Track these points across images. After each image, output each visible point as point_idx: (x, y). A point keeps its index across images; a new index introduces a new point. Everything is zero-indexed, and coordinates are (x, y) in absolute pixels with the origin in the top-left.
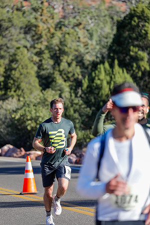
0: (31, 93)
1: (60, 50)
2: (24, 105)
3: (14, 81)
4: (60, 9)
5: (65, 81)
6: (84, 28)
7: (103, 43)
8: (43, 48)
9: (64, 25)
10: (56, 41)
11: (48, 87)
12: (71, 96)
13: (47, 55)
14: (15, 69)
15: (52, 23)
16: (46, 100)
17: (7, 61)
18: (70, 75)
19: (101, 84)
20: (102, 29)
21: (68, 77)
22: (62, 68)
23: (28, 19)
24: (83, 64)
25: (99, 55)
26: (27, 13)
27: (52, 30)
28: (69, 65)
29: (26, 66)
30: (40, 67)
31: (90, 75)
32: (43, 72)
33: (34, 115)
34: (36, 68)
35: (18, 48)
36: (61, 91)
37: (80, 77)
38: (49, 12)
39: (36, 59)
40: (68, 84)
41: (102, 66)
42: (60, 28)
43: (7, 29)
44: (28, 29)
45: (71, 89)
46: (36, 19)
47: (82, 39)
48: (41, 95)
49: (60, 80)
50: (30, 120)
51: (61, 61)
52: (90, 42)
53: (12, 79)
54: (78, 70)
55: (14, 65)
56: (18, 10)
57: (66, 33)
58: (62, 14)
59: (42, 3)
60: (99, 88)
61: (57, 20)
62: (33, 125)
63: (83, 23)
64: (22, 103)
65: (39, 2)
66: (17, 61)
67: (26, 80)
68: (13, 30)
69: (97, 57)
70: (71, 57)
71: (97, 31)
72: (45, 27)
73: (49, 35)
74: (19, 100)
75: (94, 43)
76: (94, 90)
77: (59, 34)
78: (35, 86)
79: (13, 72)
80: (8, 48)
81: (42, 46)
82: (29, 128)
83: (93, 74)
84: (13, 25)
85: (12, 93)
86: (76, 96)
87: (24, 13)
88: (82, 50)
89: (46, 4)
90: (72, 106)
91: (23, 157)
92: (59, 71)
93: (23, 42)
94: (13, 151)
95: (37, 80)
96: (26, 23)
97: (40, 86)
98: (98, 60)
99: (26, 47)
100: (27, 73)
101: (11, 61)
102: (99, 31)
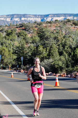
0: (56, 57)
1: (65, 44)
2: (54, 61)
3: (52, 53)
4: (64, 32)
5: (66, 53)
6: (71, 38)
7: (77, 42)
8: (60, 44)
9: (66, 37)
10: (63, 42)
11: (61, 55)
12: (68, 57)
13: (61, 46)
14: (52, 50)
15: (62, 36)
16: (61, 59)
17: (49, 48)
18: (68, 51)
19: (77, 54)
20: (77, 38)
21: (67, 52)
22: (65, 49)
23: (55, 35)
24: (72, 48)
25: (76, 45)
26: (55, 34)
27: (62, 38)
28: (67, 48)
29: (55, 49)
30: (59, 49)
31: (74, 51)
32: (60, 51)
33: (57, 63)
34: (58, 50)
35: (53, 44)
36: (65, 56)
37: (71, 52)
38: (61, 33)
39: (58, 47)
40: (67, 54)
41: (77, 48)
42: (65, 38)
43: (49, 38)
44: (55, 38)
45: (68, 56)
46: (57, 35)
47: (71, 41)
48: (59, 57)
49: (65, 53)
50: (56, 65)
51: (65, 47)
52: (73, 42)
53: (51, 53)
54: (70, 50)
55: (51, 49)
56: (52, 33)
57: (66, 39)
58: (65, 34)
59: (59, 31)
60: (76, 55)
61: (63, 36)
62: (57, 66)
63: (71, 36)
64: (54, 60)
65: (58, 30)
66: (52, 48)
67: (55, 53)
68: (51, 39)
69: (75, 46)
70: (68, 46)
71: (75, 38)
72: (60, 37)
73: (61, 40)
74: (53, 59)
75: (75, 42)
76: (75, 56)
77: (64, 40)
78: (58, 55)
79: (51, 51)
80: (49, 44)
81: (59, 43)
82: (56, 67)
83: (75, 51)
84: (51, 37)
85: (51, 57)
86: (70, 58)
87: (54, 34)
88: (71, 44)
89: (60, 31)
90: (68, 60)
91: (55, 76)
92: (65, 50)
93: (54, 42)
94: (52, 74)
95: (58, 53)
96: (55, 36)
97: (59, 55)
98: (76, 47)
99: (55, 43)
100: (55, 51)
101: (51, 48)
102: (76, 38)
